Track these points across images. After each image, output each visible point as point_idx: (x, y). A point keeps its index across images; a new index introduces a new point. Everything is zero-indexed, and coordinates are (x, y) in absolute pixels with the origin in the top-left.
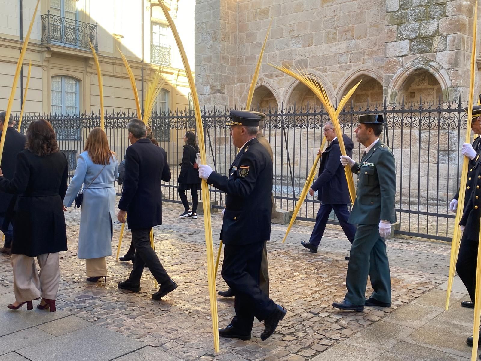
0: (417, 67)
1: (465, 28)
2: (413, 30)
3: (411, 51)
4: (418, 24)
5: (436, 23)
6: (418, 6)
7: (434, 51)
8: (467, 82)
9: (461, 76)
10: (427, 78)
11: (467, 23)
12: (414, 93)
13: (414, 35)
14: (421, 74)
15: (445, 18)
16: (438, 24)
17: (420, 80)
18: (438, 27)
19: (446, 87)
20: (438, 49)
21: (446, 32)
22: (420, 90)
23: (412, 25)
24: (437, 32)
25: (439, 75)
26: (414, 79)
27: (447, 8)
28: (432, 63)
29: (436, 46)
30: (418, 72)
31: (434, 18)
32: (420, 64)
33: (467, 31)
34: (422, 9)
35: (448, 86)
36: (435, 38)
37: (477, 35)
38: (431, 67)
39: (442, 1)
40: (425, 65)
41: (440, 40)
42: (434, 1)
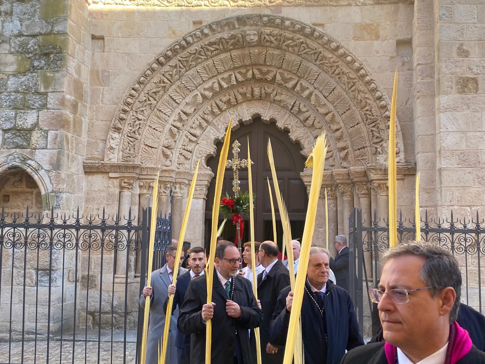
0: (11, 164)
1: (69, 125)
2: (8, 119)
3: (4, 144)
4: (14, 113)
5: (35, 115)
6: (14, 92)
7: (33, 148)
8: (71, 188)
9: (64, 180)
10: (24, 179)
11: (71, 120)
12: (8, 196)
13: (8, 126)
14: (18, 173)
15: (46, 110)
16: (38, 117)
17: (15, 181)
18: (38, 119)
19: (47, 192)
20: (37, 145)
21: (47, 127)
22: (16, 193)
23: (6, 113)
24: (36, 125)
25: (38, 176)
26: (8, 179)
27: (49, 99)
28: (29, 162)
29: (35, 142)
30: (13, 171)
31: (33, 109)
32: (15, 161)
33: (72, 129)
34: (19, 96)
35: (49, 191)
36: (34, 133)
37: (83, 135)
38: (28, 166)
39: (42, 90)
40: (22, 163)
41: (39, 136)
42: (33, 89)
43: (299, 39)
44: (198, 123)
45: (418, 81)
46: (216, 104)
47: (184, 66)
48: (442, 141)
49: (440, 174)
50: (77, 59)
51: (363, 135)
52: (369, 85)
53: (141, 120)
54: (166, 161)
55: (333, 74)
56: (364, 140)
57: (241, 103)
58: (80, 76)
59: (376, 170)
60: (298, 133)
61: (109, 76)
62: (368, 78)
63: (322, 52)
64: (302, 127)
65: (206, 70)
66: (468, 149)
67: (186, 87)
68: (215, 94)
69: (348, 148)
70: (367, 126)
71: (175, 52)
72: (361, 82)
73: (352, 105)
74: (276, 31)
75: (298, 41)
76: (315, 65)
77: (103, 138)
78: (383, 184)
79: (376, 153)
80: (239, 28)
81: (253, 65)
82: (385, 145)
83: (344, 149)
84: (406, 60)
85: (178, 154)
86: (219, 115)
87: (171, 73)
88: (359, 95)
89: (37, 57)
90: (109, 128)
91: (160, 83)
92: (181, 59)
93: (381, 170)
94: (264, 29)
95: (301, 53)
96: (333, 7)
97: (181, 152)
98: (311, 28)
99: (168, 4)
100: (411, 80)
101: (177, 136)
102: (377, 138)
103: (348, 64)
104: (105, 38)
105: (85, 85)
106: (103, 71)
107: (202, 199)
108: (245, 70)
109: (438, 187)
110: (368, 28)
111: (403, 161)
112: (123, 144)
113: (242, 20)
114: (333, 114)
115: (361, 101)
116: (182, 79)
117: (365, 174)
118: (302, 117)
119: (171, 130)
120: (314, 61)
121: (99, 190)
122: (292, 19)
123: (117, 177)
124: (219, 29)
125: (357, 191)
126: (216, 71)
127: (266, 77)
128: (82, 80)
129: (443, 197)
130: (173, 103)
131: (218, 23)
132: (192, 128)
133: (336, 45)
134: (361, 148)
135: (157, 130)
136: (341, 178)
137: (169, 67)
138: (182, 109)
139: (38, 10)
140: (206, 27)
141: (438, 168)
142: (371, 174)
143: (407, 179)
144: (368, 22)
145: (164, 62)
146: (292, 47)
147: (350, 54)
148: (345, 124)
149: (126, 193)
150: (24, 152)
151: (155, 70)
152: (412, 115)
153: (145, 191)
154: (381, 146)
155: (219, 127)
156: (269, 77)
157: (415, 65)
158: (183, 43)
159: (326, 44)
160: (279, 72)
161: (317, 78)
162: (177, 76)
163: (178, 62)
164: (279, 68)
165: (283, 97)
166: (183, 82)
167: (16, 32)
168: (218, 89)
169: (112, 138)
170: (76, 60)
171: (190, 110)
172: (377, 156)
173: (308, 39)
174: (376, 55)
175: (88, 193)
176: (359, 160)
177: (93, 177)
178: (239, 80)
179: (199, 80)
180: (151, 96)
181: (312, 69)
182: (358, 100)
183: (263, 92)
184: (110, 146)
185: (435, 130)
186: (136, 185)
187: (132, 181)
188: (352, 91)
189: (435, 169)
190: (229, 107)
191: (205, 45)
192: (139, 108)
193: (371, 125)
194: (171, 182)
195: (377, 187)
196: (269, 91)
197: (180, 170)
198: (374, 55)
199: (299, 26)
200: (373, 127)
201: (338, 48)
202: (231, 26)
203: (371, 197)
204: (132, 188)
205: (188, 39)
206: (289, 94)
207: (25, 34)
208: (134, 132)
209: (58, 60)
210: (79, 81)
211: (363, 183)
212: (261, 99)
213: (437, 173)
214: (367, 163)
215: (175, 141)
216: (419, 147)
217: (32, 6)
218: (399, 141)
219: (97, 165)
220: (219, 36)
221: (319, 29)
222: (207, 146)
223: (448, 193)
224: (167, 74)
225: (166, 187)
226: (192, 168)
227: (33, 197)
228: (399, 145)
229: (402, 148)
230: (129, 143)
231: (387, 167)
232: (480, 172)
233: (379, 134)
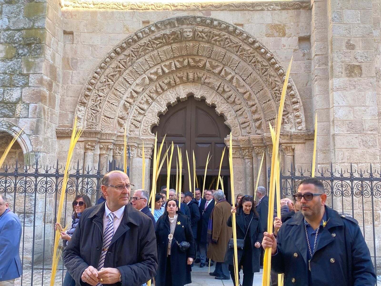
1: (46, 99)
4: (2, 90)
5: (19, 91)
6: (3, 73)
7: (17, 117)
8: (47, 149)
9: (41, 142)
11: (48, 95)
14: (4, 137)
15: (28, 88)
16: (22, 93)
17: (2, 143)
18: (21, 95)
19: (28, 151)
20: (21, 115)
21: (29, 101)
24: (20, 99)
25: (21, 139)
27: (30, 79)
28: (14, 128)
29: (19, 112)
31: (18, 87)
32: (3, 127)
33: (48, 102)
34: (7, 77)
35: (30, 151)
36: (18, 105)
37: (56, 107)
38: (13, 132)
39: (25, 72)
40: (8, 129)
41: (22, 108)
42: (18, 72)
43: (224, 35)
44: (145, 99)
45: (316, 67)
46: (160, 85)
47: (135, 55)
48: (335, 113)
49: (334, 139)
50: (53, 49)
51: (273, 109)
52: (278, 71)
53: (102, 96)
54: (121, 129)
55: (250, 62)
56: (274, 113)
57: (179, 84)
58: (54, 62)
59: (284, 136)
60: (223, 108)
61: (77, 63)
62: (277, 66)
63: (242, 45)
64: (226, 103)
65: (152, 58)
66: (355, 119)
67: (137, 72)
68: (159, 77)
69: (261, 119)
70: (276, 102)
71: (129, 44)
72: (271, 69)
73: (265, 86)
74: (207, 29)
75: (224, 37)
76: (237, 55)
77: (72, 110)
78: (289, 147)
79: (283, 123)
80: (178, 27)
81: (188, 55)
82: (290, 116)
83: (258, 120)
84: (306, 52)
85: (130, 124)
86: (161, 93)
87: (125, 60)
88: (270, 79)
89: (21, 46)
90: (77, 103)
91: (117, 68)
92: (133, 50)
93: (288, 135)
94: (198, 28)
95: (226, 46)
96: (250, 12)
97: (132, 122)
98: (233, 27)
99: (123, 8)
100: (310, 67)
101: (129, 110)
102: (284, 111)
103: (262, 54)
104: (75, 33)
105: (58, 69)
106: (72, 59)
107: (148, 159)
108: (182, 59)
109: (331, 149)
110: (277, 28)
111: (305, 129)
112: (88, 115)
113: (180, 21)
114: (250, 93)
115: (272, 83)
116: (133, 65)
118: (226, 96)
119: (124, 105)
120: (235, 53)
122: (219, 20)
123: (82, 140)
124: (163, 27)
125: (269, 153)
126: (160, 60)
127: (198, 64)
128: (56, 65)
129: (336, 156)
130: (127, 83)
131: (162, 22)
132: (141, 103)
133: (253, 40)
134: (272, 119)
135: (114, 105)
136: (256, 142)
137: (123, 56)
138: (134, 88)
139: (23, 10)
140: (153, 25)
141: (331, 134)
142: (280, 139)
143: (308, 143)
144: (277, 23)
145: (120, 52)
146: (219, 41)
147: (263, 47)
148: (259, 101)
149: (90, 153)
150: (10, 120)
151: (113, 58)
152: (311, 94)
153: (104, 152)
154: (288, 117)
155: (162, 103)
156: (201, 65)
157: (313, 55)
158: (135, 37)
159: (245, 39)
160: (208, 61)
161: (238, 65)
162: (130, 63)
163: (131, 52)
164: (208, 58)
165: (211, 80)
166: (135, 68)
167: (5, 27)
168: (161, 74)
169: (79, 111)
170: (51, 49)
171: (139, 89)
172: (284, 125)
173: (231, 36)
174: (283, 48)
175: (59, 153)
177: (64, 141)
178: (178, 67)
179: (147, 67)
180: (109, 78)
181: (234, 58)
182: (269, 82)
183: (196, 76)
184: (77, 116)
185: (329, 105)
186: (97, 147)
187: (94, 144)
188: (265, 76)
189: (330, 135)
190: (169, 87)
191: (152, 39)
192: (100, 87)
195: (285, 149)
196: (200, 75)
197: (131, 136)
198: (282, 48)
199: (225, 26)
201: (254, 42)
202: (172, 25)
204: (94, 149)
205: (139, 34)
206: (216, 78)
207: (12, 28)
208: (96, 106)
209: (38, 49)
210: (54, 66)
212: (194, 82)
213: (331, 138)
215: (128, 114)
217: (18, 7)
218: (301, 114)
219: (67, 131)
220: (163, 32)
221: (239, 27)
222: (152, 117)
223: (340, 153)
224: (122, 61)
225: (121, 149)
226: (141, 135)
227: (16, 156)
228: (301, 116)
229: (304, 119)
230: (92, 115)
231: (292, 133)
232: (364, 137)
233: (286, 108)
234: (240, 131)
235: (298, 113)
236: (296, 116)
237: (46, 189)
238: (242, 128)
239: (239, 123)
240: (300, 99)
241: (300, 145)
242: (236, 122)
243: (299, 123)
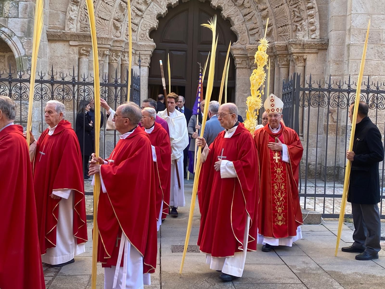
7: (5, 17)
19: (20, 55)
20: (9, 14)
25: (12, 42)
28: (3, 29)
29: (7, 11)
35: (22, 55)
36: (6, 3)
37: (46, 6)
38: (2, 33)
41: (11, 6)
48: (352, 21)
49: (349, 49)
51: (286, 14)
54: (116, 32)
56: (286, 19)
59: (296, 45)
60: (229, 11)
64: (233, 6)
66: (372, 28)
69: (272, 25)
70: (290, 7)
77: (63, 10)
78: (301, 56)
79: (296, 30)
82: (304, 23)
90: (68, 2)
93: (300, 44)
101: (126, 11)
102: (298, 17)
107: (147, 67)
109: (345, 60)
111: (318, 37)
112: (81, 15)
117: (286, 48)
119: (120, 5)
121: (61, 56)
123: (76, 45)
129: (350, 67)
132: (139, 3)
134: (284, 26)
135: (109, 4)
141: (347, 43)
142: (292, 48)
143: (321, 53)
148: (271, 5)
149: (85, 59)
154: (301, 24)
155: (162, 3)
169: (71, 10)
172: (297, 33)
175: (51, 58)
176: (281, 36)
177: (55, 45)
184: (70, 17)
185: (347, 12)
186: (92, 52)
187: (90, 49)
189: (344, 45)
193: (293, 6)
194: (121, 51)
195: (296, 59)
197: (128, 41)
200: (295, 8)
203: (289, 68)
204: (89, 55)
211: (284, 56)
213: (346, 48)
214: (288, 39)
215: (124, 15)
216: (332, 25)
218: (316, 21)
219: (59, 34)
222: (151, 20)
223: (354, 65)
225: (117, 55)
226: (138, 40)
227: (4, 60)
228: (316, 24)
229: (318, 26)
230: (86, 15)
231: (305, 42)
232: (380, 48)
233: (300, 14)
234: (248, 38)
235: (312, 20)
236: (310, 23)
237: (42, 96)
238: (250, 35)
239: (247, 29)
240: (316, 4)
241: (312, 55)
242: (244, 28)
243: (313, 31)
